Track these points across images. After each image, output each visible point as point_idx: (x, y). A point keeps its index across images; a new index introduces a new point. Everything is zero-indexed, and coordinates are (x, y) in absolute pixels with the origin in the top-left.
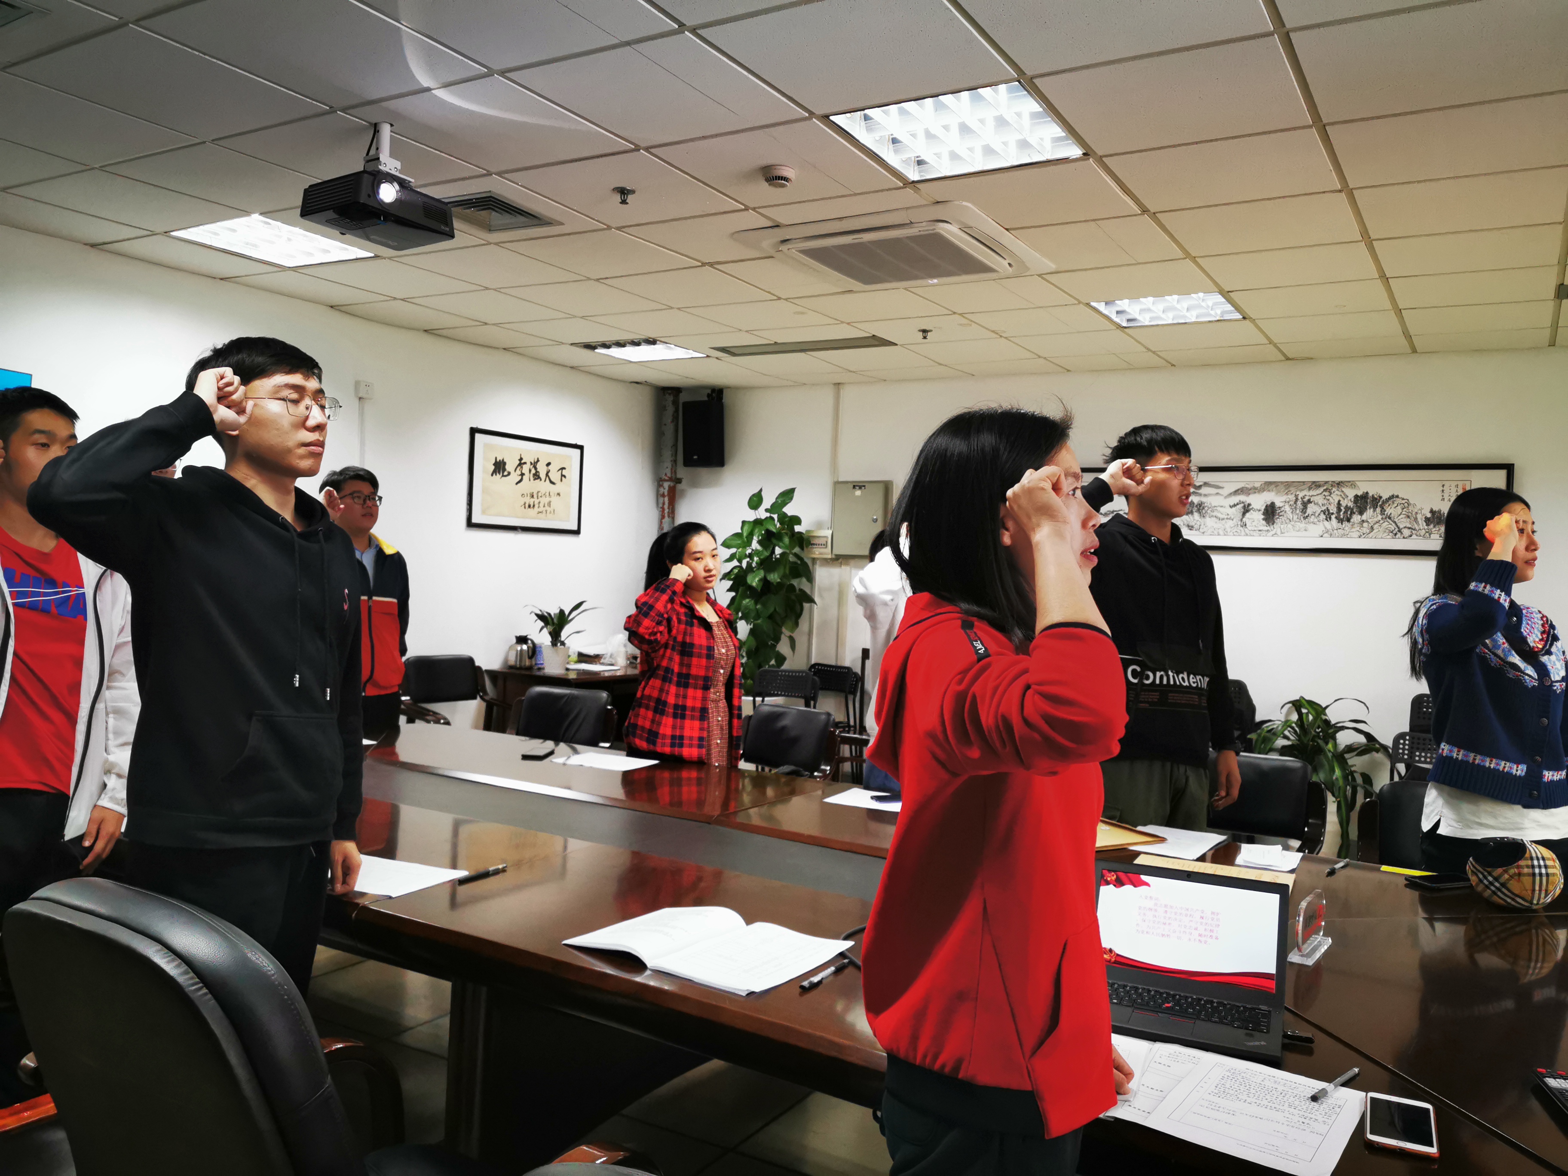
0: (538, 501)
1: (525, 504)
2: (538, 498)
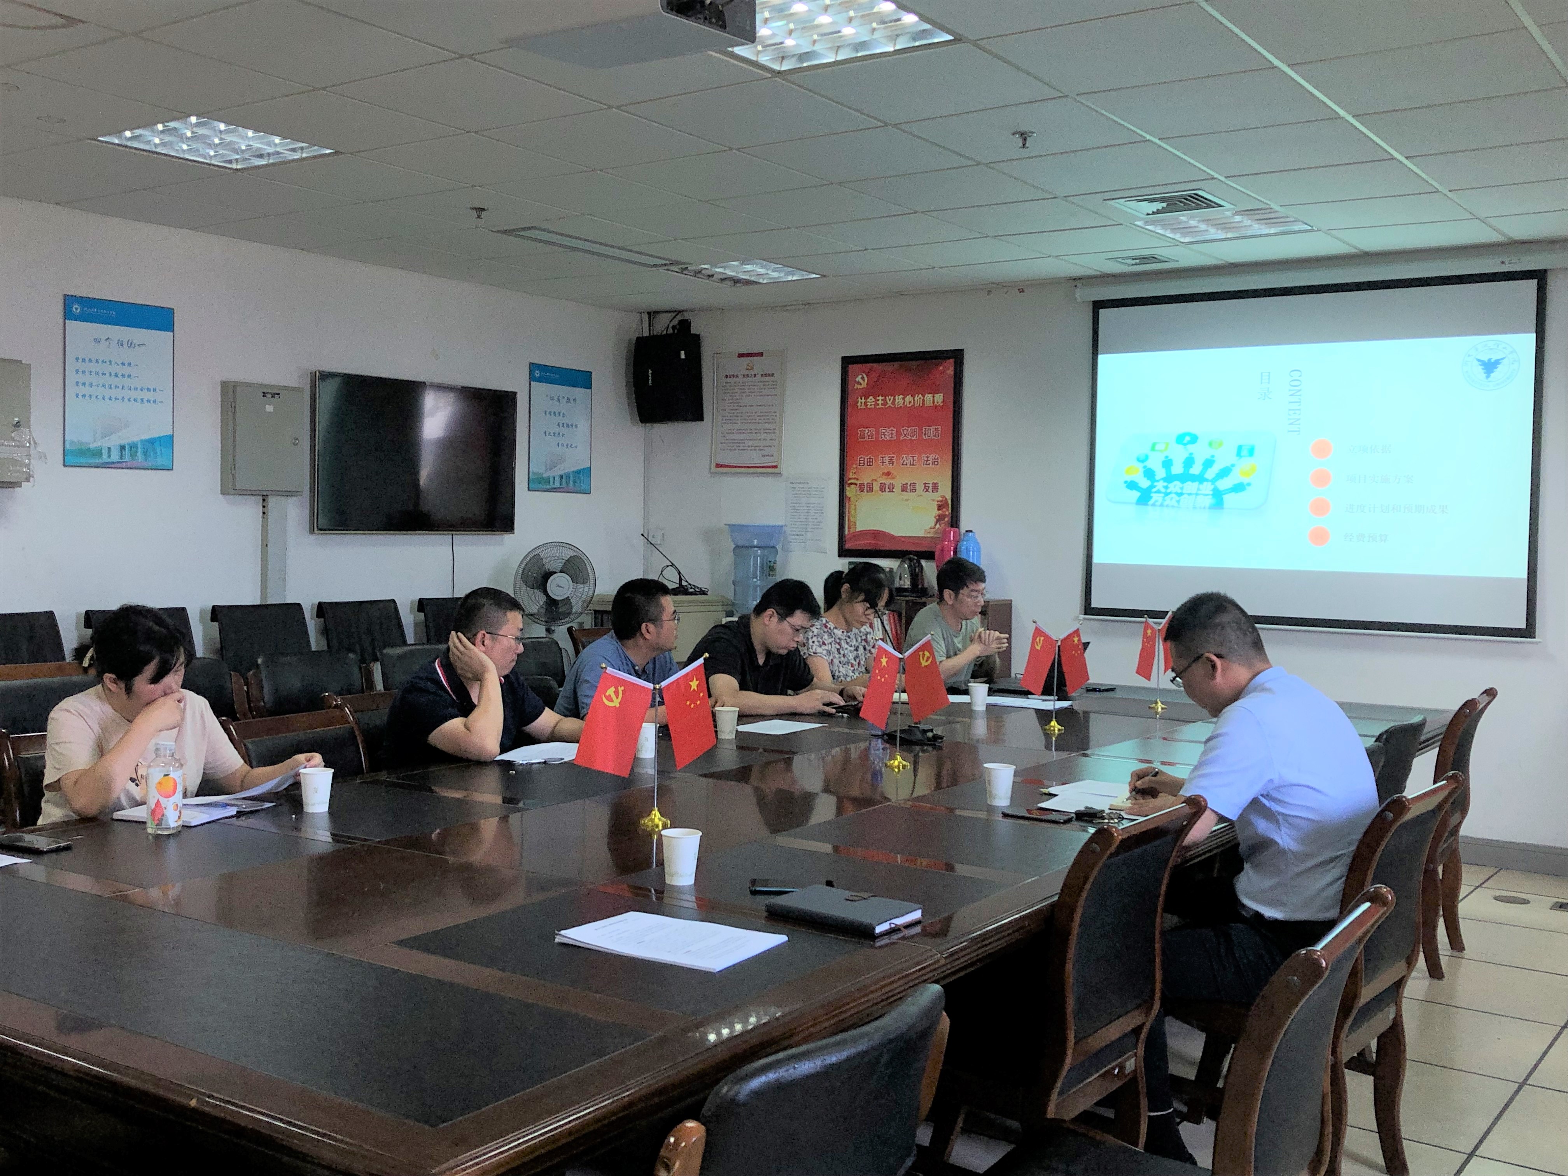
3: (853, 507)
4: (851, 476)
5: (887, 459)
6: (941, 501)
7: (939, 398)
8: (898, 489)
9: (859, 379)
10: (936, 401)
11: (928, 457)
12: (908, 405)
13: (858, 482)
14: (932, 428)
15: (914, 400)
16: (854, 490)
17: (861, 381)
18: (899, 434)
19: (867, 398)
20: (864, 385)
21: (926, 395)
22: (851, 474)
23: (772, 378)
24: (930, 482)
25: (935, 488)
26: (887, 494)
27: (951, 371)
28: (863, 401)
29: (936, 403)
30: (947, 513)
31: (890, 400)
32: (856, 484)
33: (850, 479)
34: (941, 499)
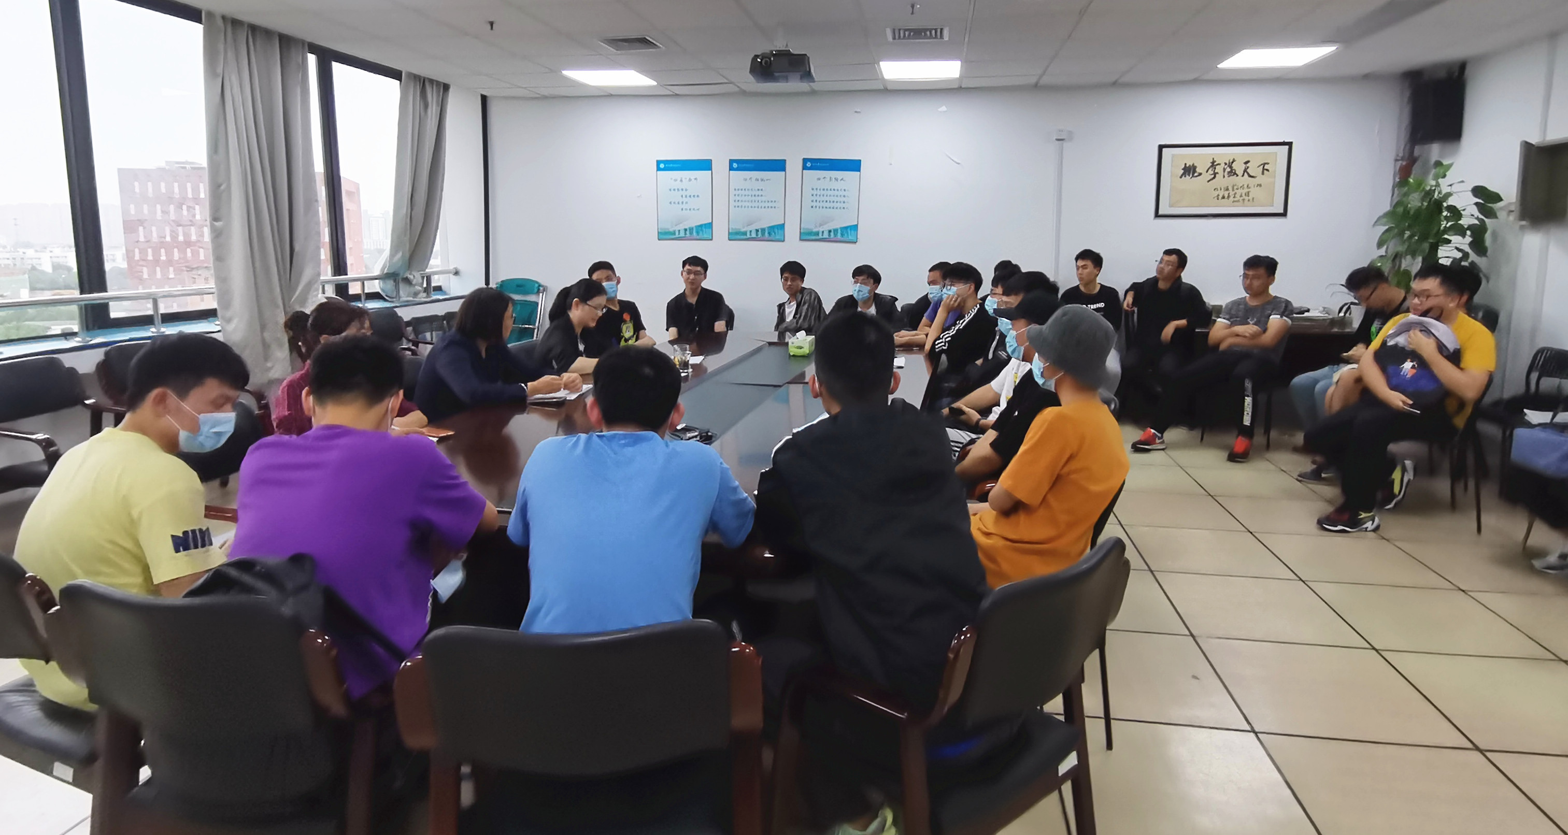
0: (1234, 192)
1: (1218, 195)
2: (1233, 190)
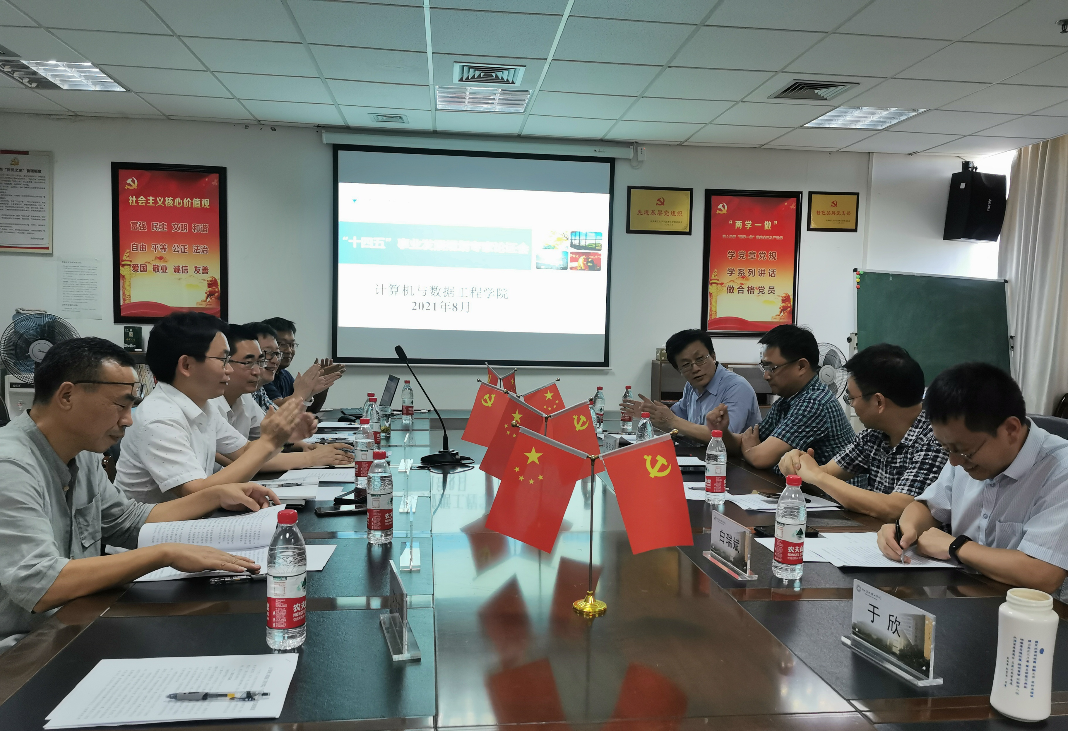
3: (127, 283)
4: (124, 258)
5: (159, 246)
6: (210, 281)
7: (206, 203)
8: (170, 270)
9: (129, 181)
10: (203, 204)
11: (197, 247)
12: (177, 206)
13: (132, 264)
14: (201, 226)
15: (183, 203)
16: (128, 270)
17: (132, 183)
18: (170, 227)
19: (137, 197)
20: (135, 186)
21: (194, 199)
22: (125, 257)
23: (39, 174)
24: (201, 266)
25: (205, 270)
26: (160, 274)
27: (215, 183)
28: (134, 199)
29: (203, 206)
30: (217, 290)
31: (160, 200)
32: (130, 265)
33: (123, 261)
34: (211, 279)
